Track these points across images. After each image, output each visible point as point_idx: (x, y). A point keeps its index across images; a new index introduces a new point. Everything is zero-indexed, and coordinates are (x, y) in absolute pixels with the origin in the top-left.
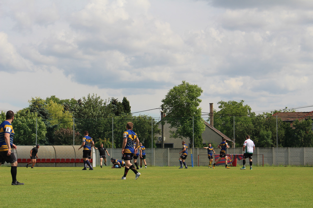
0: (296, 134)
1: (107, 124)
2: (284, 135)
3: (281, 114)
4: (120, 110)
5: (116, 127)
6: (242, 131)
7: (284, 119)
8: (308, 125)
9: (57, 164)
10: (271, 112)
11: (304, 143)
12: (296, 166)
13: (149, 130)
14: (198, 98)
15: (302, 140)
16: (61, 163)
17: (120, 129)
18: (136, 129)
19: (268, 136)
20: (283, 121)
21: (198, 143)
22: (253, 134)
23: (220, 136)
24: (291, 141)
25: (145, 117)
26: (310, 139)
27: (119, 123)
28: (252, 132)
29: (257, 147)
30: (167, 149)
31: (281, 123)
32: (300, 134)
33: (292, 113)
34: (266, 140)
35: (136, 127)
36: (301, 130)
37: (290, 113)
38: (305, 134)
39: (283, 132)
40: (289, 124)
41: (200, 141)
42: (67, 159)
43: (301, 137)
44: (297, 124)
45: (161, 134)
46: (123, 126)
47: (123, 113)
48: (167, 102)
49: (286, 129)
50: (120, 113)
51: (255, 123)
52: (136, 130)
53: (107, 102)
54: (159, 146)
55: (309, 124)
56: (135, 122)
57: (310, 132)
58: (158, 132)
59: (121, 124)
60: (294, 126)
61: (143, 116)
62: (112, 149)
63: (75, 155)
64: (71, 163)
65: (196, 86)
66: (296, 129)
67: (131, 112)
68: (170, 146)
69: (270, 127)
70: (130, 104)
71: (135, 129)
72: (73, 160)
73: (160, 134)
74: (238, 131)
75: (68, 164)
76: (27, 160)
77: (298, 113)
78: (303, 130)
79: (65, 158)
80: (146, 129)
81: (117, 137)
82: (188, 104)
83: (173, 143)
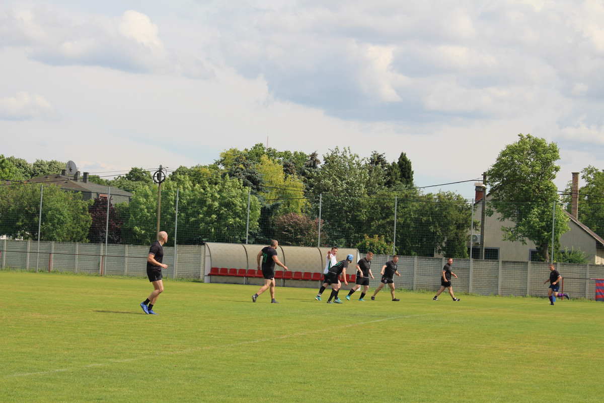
1: (376, 207)
4: (394, 177)
9: (286, 281)
13: (457, 221)
14: (555, 163)
16: (294, 279)
18: (433, 219)
23: (591, 238)
25: (449, 197)
30: (498, 261)
35: (432, 214)
42: (305, 273)
46: (407, 210)
47: (399, 184)
50: (394, 183)
52: (433, 221)
54: (476, 253)
56: (431, 205)
58: (475, 225)
59: (403, 208)
61: (446, 194)
63: (321, 266)
64: (313, 280)
68: (492, 254)
71: (429, 219)
72: (317, 274)
73: (476, 230)
75: (308, 282)
76: (229, 271)
79: (303, 270)
80: (453, 219)
83: (499, 248)
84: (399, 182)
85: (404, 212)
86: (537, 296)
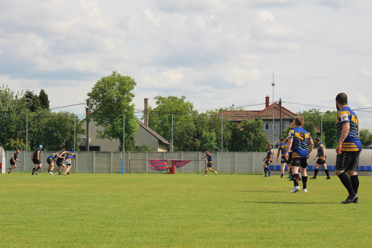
0: (244, 136)
1: (21, 122)
2: (230, 137)
3: (227, 112)
4: (36, 105)
5: (31, 125)
6: (181, 133)
7: (231, 118)
8: (258, 126)
10: (216, 110)
11: (254, 147)
12: (244, 173)
13: (71, 130)
14: (131, 92)
15: (252, 144)
17: (36, 128)
18: (56, 128)
19: (211, 139)
20: (230, 121)
21: (130, 146)
22: (195, 136)
23: (155, 138)
24: (238, 144)
25: (66, 114)
26: (260, 143)
27: (34, 121)
28: (193, 133)
29: (199, 151)
30: (93, 152)
31: (227, 123)
32: (249, 137)
33: (240, 112)
34: (209, 143)
35: (55, 125)
36: (250, 132)
37: (238, 112)
38: (254, 136)
39: (229, 134)
40: (237, 125)
41: (132, 143)
43: (250, 140)
44: (246, 125)
45: (85, 134)
46: (40, 124)
47: (40, 109)
48: (94, 95)
49: (233, 130)
50: (37, 108)
51: (197, 123)
52: (56, 130)
53: (20, 95)
54: (83, 148)
55: (260, 125)
56: (54, 120)
57: (261, 134)
58: (83, 131)
59: (38, 122)
60: (242, 127)
61: (64, 113)
62: (26, 151)
65: (129, 78)
66: (244, 130)
67: (50, 107)
68: (96, 149)
69: (214, 128)
70: (48, 98)
71: (53, 129)
74: (177, 132)
77: (247, 112)
78: (252, 132)
80: (68, 128)
81: (32, 138)
82: (119, 99)
83: (100, 146)
84: (40, 107)
85: (38, 125)
86: (117, 173)
